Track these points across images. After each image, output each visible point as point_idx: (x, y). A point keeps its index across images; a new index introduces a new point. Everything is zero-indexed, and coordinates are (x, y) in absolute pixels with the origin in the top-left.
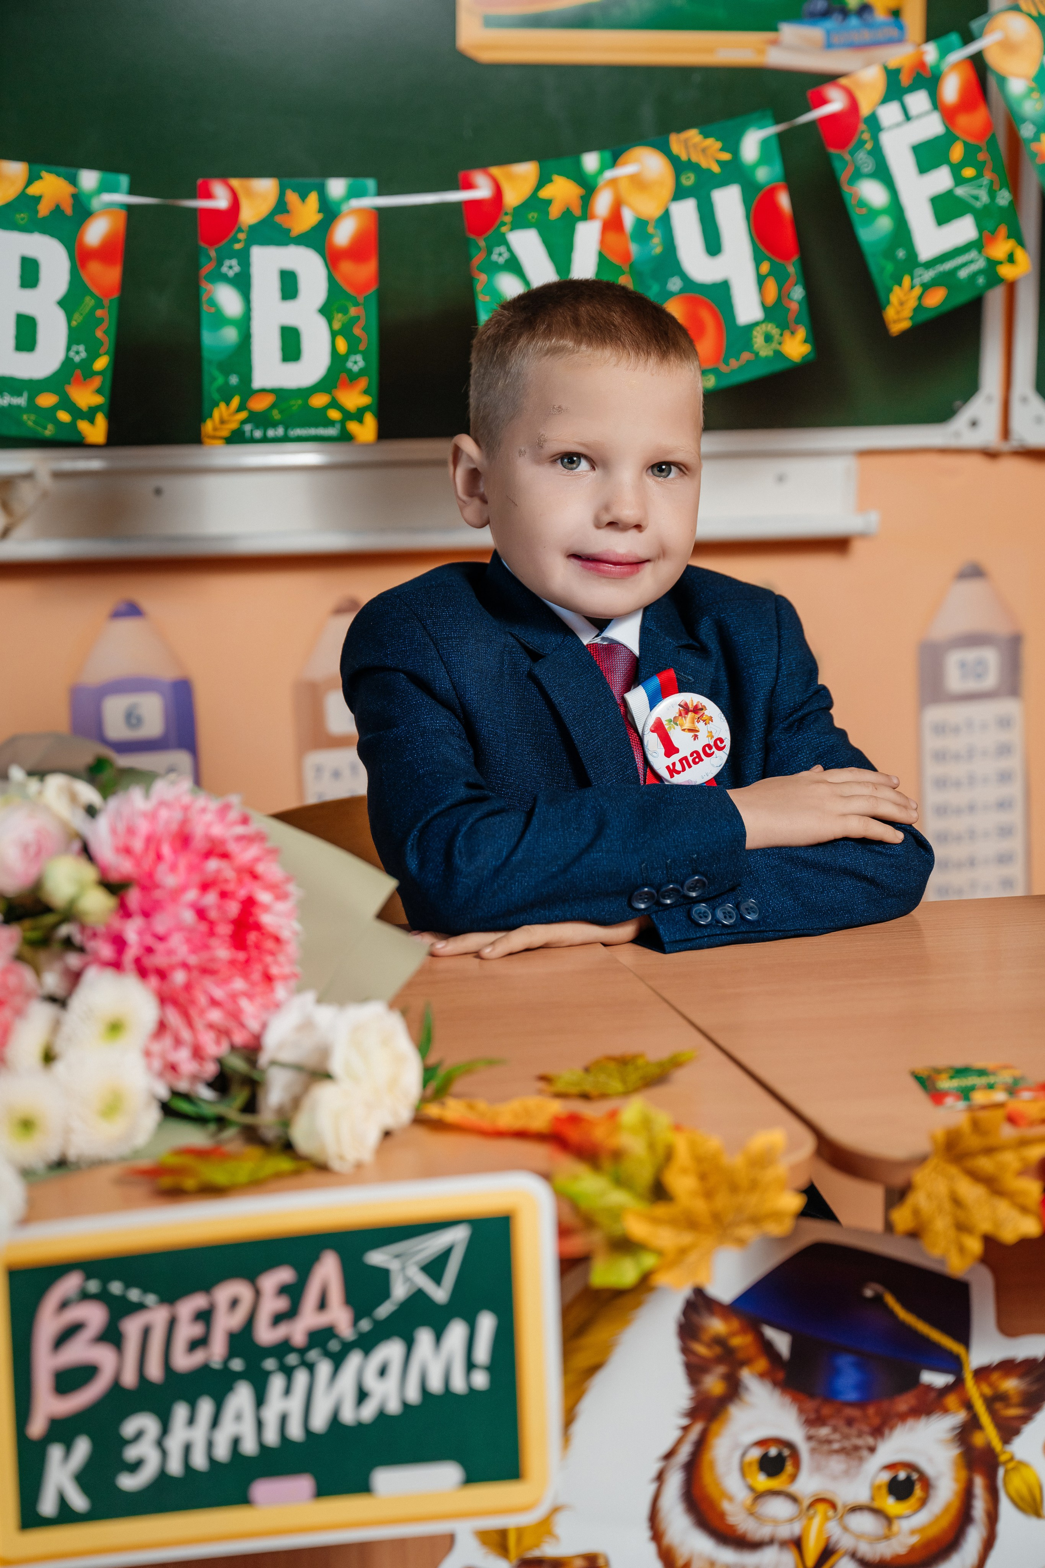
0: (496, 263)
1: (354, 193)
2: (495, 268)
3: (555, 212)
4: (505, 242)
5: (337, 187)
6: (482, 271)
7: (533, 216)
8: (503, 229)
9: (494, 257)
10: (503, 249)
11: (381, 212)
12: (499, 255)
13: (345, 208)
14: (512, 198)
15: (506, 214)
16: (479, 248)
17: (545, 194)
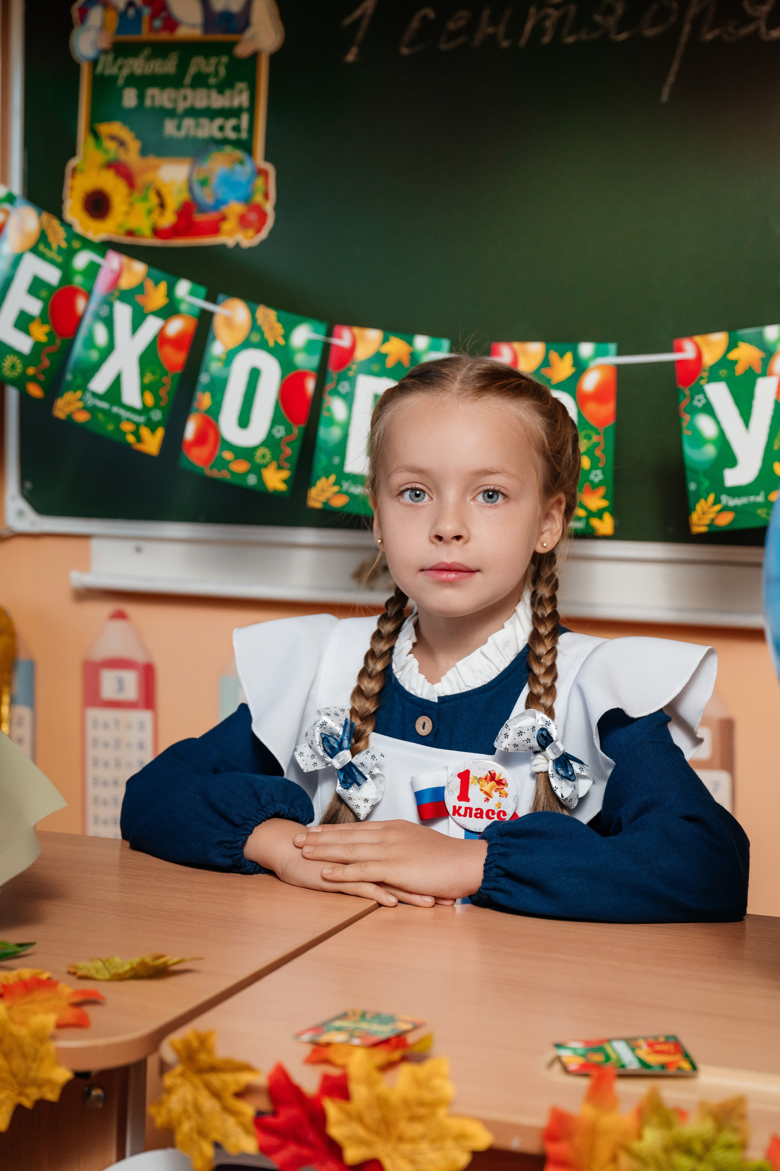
0: (696, 407)
1: (599, 354)
2: (696, 410)
3: (739, 370)
4: (702, 392)
5: (586, 349)
6: (687, 412)
7: (723, 372)
8: (702, 382)
9: (695, 403)
10: (701, 397)
11: (619, 368)
12: (699, 402)
13: (592, 364)
14: (709, 359)
15: (705, 371)
16: (685, 395)
17: (732, 356)
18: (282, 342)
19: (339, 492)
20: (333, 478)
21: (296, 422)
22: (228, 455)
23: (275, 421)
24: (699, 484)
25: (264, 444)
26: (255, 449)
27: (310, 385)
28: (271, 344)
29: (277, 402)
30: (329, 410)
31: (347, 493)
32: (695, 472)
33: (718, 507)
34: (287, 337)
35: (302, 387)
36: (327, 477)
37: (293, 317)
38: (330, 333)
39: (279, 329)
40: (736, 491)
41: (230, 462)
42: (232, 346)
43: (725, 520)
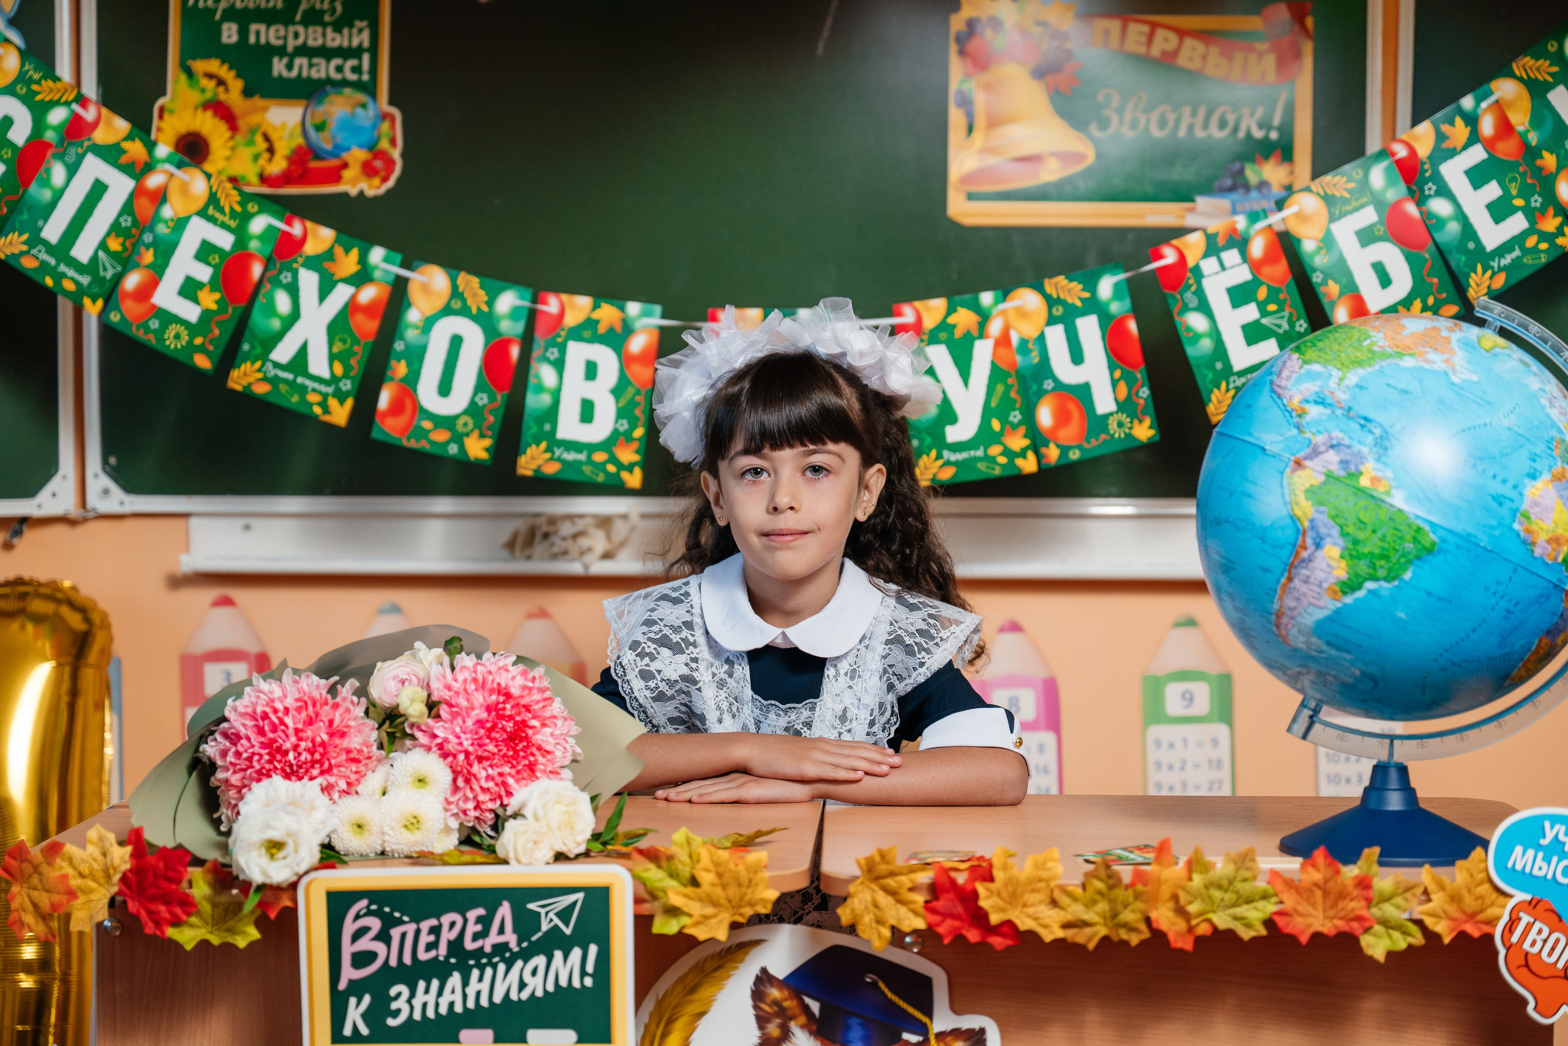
3: (958, 333)
7: (943, 335)
14: (929, 322)
15: (925, 334)
17: (951, 320)
18: (485, 309)
19: (551, 459)
20: (544, 445)
21: (500, 389)
22: (427, 425)
23: (478, 389)
24: (922, 441)
25: (466, 412)
26: (456, 417)
27: (515, 352)
28: (474, 311)
29: (480, 369)
30: (538, 377)
31: (559, 460)
32: (918, 429)
33: (940, 462)
34: (490, 303)
35: (506, 354)
36: (538, 445)
37: (498, 284)
38: (535, 300)
39: (483, 296)
40: (957, 447)
41: (430, 431)
42: (429, 313)
43: (947, 475)
